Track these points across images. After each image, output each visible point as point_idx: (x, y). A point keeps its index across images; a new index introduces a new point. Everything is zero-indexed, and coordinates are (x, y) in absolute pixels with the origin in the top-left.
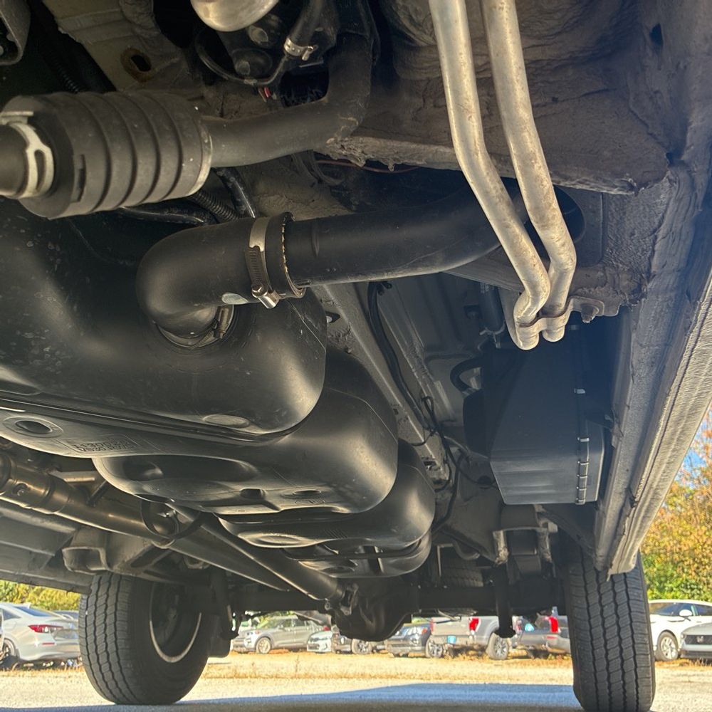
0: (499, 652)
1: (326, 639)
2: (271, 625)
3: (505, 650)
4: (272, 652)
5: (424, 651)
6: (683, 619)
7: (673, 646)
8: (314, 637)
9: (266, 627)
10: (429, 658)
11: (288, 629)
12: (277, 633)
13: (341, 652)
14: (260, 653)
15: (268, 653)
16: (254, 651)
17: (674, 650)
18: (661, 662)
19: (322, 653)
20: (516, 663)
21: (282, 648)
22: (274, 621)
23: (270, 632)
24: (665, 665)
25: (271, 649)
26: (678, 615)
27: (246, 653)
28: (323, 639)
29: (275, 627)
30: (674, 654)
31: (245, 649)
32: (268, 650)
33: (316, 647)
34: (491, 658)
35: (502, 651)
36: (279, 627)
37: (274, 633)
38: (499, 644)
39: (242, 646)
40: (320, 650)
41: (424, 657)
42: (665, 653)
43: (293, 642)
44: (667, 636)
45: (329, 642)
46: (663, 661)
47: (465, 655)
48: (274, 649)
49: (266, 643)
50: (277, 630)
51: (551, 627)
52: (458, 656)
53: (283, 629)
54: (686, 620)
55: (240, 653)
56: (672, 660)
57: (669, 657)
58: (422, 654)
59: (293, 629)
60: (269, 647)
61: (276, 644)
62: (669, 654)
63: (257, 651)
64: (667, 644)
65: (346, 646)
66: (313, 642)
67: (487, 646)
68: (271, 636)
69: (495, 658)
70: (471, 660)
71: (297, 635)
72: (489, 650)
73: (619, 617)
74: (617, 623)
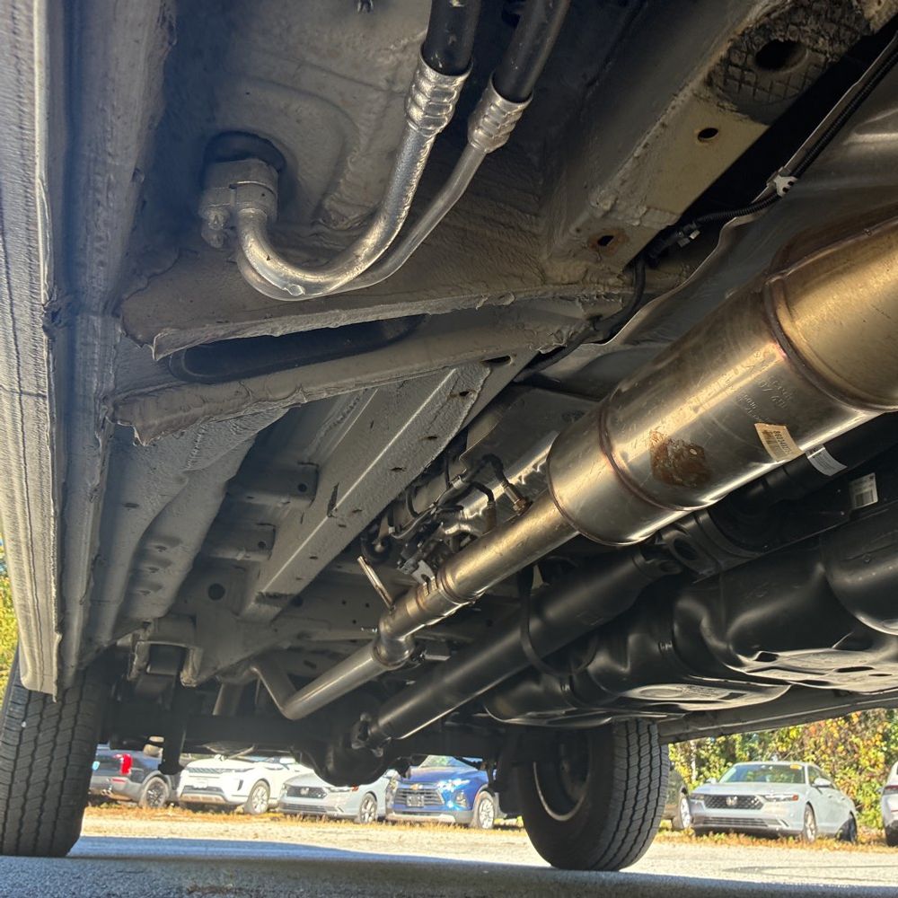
6: (282, 766)
7: (265, 797)
17: (265, 802)
18: (248, 815)
24: (253, 819)
26: (278, 762)
30: (264, 807)
42: (254, 805)
44: (261, 785)
46: (251, 814)
51: (121, 767)
54: (285, 769)
56: (260, 814)
57: (258, 810)
62: (258, 807)
64: (259, 794)
73: (651, 780)
74: (649, 786)
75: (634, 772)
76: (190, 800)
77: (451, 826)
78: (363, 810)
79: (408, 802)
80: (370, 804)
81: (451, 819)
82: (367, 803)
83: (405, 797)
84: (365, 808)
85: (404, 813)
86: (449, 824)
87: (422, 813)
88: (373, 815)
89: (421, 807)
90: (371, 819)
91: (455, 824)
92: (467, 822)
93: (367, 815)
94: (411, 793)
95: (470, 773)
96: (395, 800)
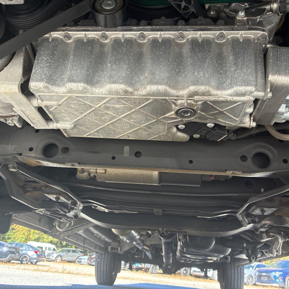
0: (154, 271)
1: (85, 259)
2: (62, 251)
3: (156, 270)
4: (61, 262)
5: (125, 268)
8: (80, 258)
9: (60, 252)
10: (126, 271)
11: (69, 254)
12: (64, 255)
13: (90, 265)
14: (56, 262)
15: (60, 262)
16: (54, 261)
19: (83, 264)
20: (160, 276)
21: (66, 261)
22: (63, 250)
23: (61, 254)
25: (61, 261)
27: (51, 261)
28: (84, 259)
29: (64, 252)
31: (50, 260)
32: (60, 261)
33: (80, 262)
34: (151, 273)
35: (155, 271)
36: (65, 252)
37: (63, 255)
38: (154, 268)
39: (49, 259)
40: (82, 263)
41: (125, 270)
42: (214, 277)
43: (71, 259)
45: (86, 260)
46: (214, 280)
47: (141, 271)
48: (62, 261)
49: (59, 258)
50: (64, 253)
52: (138, 271)
53: (67, 253)
55: (48, 261)
58: (124, 269)
59: (71, 254)
60: (61, 260)
61: (63, 259)
63: (56, 261)
65: (93, 263)
66: (79, 260)
67: (150, 268)
68: (62, 256)
69: (152, 273)
70: (143, 273)
71: (73, 256)
72: (150, 270)
73: (238, 276)
74: (238, 278)
75: (233, 274)
76: (195, 274)
77: (278, 288)
78: (248, 281)
79: (262, 279)
80: (251, 279)
81: (277, 285)
82: (250, 279)
83: (260, 277)
84: (249, 280)
85: (261, 283)
86: (277, 287)
87: (267, 283)
88: (252, 282)
89: (266, 281)
90: (252, 284)
91: (279, 287)
92: (283, 286)
93: (250, 283)
94: (262, 276)
95: (283, 270)
96: (257, 278)
